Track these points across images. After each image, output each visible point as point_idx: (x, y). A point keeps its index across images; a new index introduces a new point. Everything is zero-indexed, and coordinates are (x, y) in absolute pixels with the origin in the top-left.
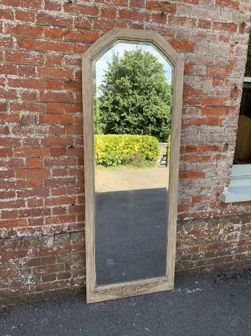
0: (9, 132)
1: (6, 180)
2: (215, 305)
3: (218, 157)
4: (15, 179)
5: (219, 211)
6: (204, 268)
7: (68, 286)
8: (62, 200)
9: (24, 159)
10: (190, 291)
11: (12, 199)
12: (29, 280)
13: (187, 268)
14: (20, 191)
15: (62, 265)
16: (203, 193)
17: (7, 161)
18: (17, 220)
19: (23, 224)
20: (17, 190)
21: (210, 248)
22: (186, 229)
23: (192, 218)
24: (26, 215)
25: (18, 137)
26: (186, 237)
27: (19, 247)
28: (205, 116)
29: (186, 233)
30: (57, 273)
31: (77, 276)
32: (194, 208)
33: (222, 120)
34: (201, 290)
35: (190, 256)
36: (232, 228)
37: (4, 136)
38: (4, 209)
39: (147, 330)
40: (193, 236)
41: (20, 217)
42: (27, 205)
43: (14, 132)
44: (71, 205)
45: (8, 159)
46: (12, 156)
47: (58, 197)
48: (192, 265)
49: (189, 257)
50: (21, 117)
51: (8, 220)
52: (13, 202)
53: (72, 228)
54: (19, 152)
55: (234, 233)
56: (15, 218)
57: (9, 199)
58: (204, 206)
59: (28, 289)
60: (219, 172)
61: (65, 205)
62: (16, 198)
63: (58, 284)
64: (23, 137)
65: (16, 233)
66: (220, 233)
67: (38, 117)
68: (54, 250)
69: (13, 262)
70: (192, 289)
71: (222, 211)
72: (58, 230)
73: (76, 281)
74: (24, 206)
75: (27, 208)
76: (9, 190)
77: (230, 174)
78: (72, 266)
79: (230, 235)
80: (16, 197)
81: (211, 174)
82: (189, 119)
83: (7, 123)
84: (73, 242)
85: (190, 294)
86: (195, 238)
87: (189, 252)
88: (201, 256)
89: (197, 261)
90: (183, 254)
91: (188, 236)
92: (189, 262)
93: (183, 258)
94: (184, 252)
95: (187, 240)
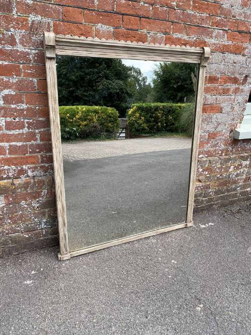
0: (16, 42)
1: (13, 106)
2: (230, 236)
3: (236, 91)
4: (24, 106)
5: (230, 148)
6: (212, 205)
9: (35, 80)
10: (203, 226)
11: (21, 131)
12: (43, 224)
14: (31, 121)
16: (219, 129)
17: (15, 82)
18: (27, 157)
19: (35, 161)
20: (26, 120)
21: (220, 185)
22: (201, 166)
23: (206, 156)
24: (37, 150)
25: (27, 50)
27: (32, 188)
28: (230, 43)
32: (209, 145)
33: (245, 49)
34: (213, 224)
35: (202, 193)
36: (241, 165)
37: (9, 48)
38: (11, 144)
40: (207, 173)
41: (30, 153)
42: (39, 139)
43: (22, 43)
45: (14, 80)
46: (20, 75)
48: (202, 202)
49: (200, 195)
50: (30, 23)
51: (17, 156)
52: (23, 134)
54: (29, 71)
55: (242, 171)
56: (25, 154)
57: (17, 130)
58: (217, 144)
59: (43, 233)
60: (235, 107)
62: (26, 130)
64: (34, 51)
65: (26, 172)
66: (230, 170)
67: (52, 26)
69: (26, 204)
70: (205, 224)
71: (232, 148)
74: (36, 140)
75: (39, 142)
76: (17, 120)
77: (244, 109)
79: (239, 172)
80: (26, 128)
81: (228, 109)
82: (215, 44)
83: (12, 30)
85: (204, 228)
86: (208, 175)
87: (201, 189)
88: (211, 193)
89: (207, 198)
90: (196, 191)
91: (202, 173)
92: (200, 199)
93: (196, 196)
94: (197, 189)
95: (201, 177)
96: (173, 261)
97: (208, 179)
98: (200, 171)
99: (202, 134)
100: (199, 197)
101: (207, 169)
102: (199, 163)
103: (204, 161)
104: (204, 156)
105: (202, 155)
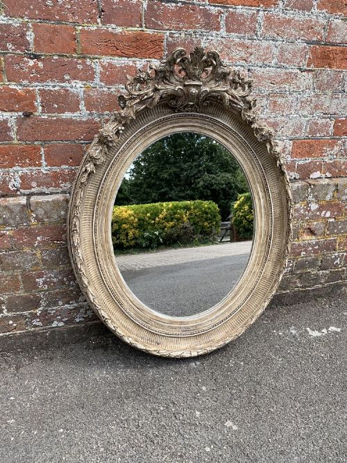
6: (339, 286)
7: (35, 326)
10: (316, 334)
13: (305, 287)
15: (14, 278)
22: (316, 197)
23: (329, 175)
26: (314, 217)
29: (314, 207)
30: (3, 297)
31: (55, 304)
32: (336, 148)
34: (339, 330)
35: (317, 259)
39: (230, 428)
40: (328, 214)
44: (21, 114)
48: (317, 279)
49: (312, 264)
53: (34, 184)
61: (6, 115)
63: (11, 322)
70: (319, 330)
73: (55, 316)
78: (40, 281)
84: (36, 218)
85: (318, 339)
86: (332, 220)
87: (315, 251)
88: (338, 261)
89: (328, 272)
90: (302, 255)
91: (318, 213)
92: (312, 273)
93: (301, 265)
94: (306, 251)
95: (315, 223)
96: (229, 423)
97: (331, 227)
98: (312, 209)
99: (320, 122)
100: (310, 267)
101: (329, 206)
102: (309, 190)
103: (323, 186)
104: (324, 176)
105: (318, 172)
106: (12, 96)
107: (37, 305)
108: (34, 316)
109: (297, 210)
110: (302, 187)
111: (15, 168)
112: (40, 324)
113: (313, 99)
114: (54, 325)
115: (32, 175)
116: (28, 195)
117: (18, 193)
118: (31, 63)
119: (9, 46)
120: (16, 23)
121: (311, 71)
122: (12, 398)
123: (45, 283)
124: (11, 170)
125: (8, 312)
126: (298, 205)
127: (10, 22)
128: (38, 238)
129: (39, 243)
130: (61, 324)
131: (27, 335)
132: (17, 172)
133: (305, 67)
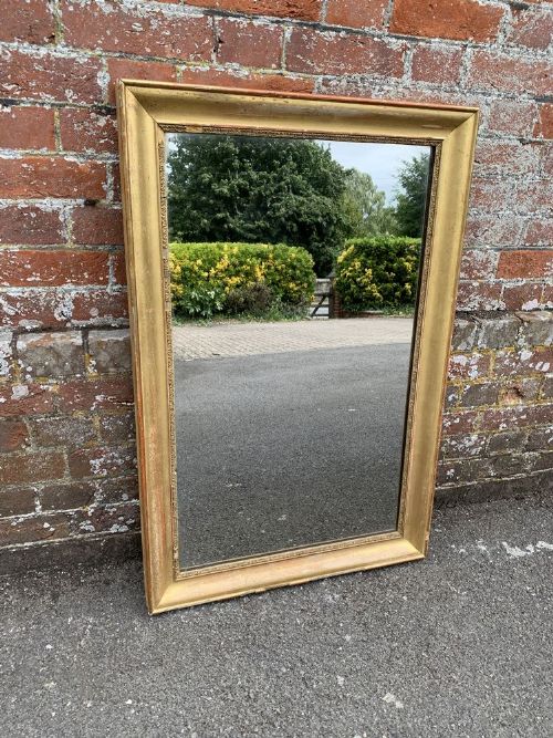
7: (84, 532)
8: (37, 174)
10: (516, 552)
13: (501, 476)
15: (56, 458)
22: (530, 341)
26: (525, 370)
30: (38, 487)
31: (117, 497)
34: (552, 547)
35: (523, 435)
39: (392, 705)
40: (546, 367)
44: (81, 201)
47: (18, 154)
48: (520, 463)
49: (515, 442)
53: (94, 312)
61: (57, 203)
63: (46, 525)
68: (15, 397)
70: (522, 546)
72: (29, 316)
73: (116, 516)
78: (96, 463)
84: (96, 367)
85: (523, 561)
86: (552, 376)
87: (522, 423)
89: (537, 454)
90: (501, 429)
91: (531, 365)
92: (514, 455)
93: (498, 444)
94: (507, 422)
95: (525, 380)
96: (389, 697)
97: (548, 387)
98: (523, 358)
99: (545, 223)
100: (510, 447)
101: (549, 355)
102: (521, 329)
103: (543, 323)
104: (543, 306)
105: (535, 301)
106: (69, 173)
107: (90, 500)
108: (83, 516)
109: (499, 360)
110: (511, 325)
111: (65, 287)
112: (92, 528)
113: (538, 187)
114: (113, 530)
115: (92, 298)
116: (83, 329)
117: (68, 325)
118: (102, 122)
119: (69, 93)
120: (82, 57)
121: (539, 143)
122: (49, 647)
123: (103, 466)
124: (59, 289)
125: (43, 510)
126: (501, 353)
127: (73, 55)
128: (98, 398)
129: (98, 405)
130: (124, 529)
131: (71, 544)
132: (69, 292)
133: (530, 137)
